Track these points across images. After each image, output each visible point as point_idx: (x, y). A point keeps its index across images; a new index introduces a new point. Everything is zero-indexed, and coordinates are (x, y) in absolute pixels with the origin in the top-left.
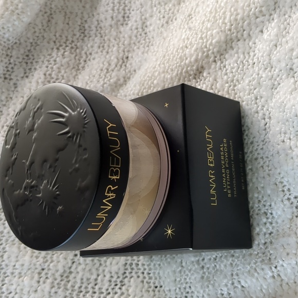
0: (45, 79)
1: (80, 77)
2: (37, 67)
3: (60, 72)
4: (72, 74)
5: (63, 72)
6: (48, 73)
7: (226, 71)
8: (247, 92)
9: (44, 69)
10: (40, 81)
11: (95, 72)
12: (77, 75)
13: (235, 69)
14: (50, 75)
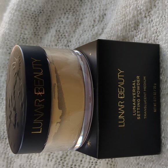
0: (56, 34)
1: (77, 30)
2: (53, 26)
3: (65, 29)
4: (72, 29)
5: (67, 28)
6: (58, 30)
7: (153, 24)
8: (164, 41)
9: (56, 27)
10: (53, 35)
11: (86, 28)
12: (76, 29)
13: (158, 23)
14: (59, 31)
